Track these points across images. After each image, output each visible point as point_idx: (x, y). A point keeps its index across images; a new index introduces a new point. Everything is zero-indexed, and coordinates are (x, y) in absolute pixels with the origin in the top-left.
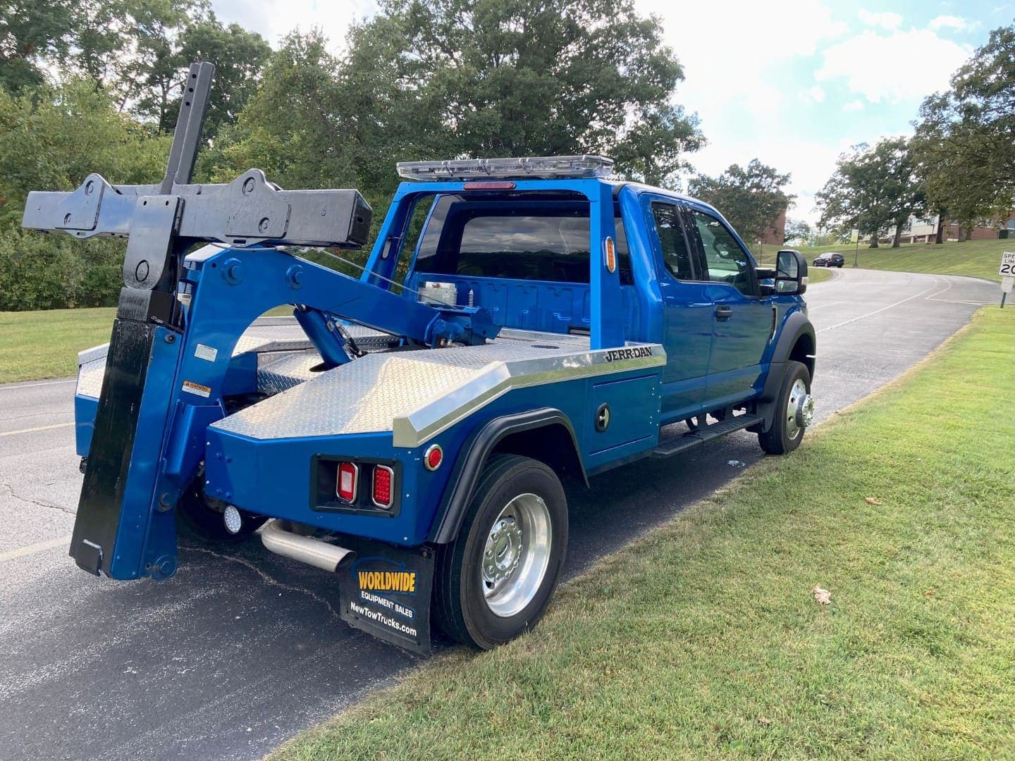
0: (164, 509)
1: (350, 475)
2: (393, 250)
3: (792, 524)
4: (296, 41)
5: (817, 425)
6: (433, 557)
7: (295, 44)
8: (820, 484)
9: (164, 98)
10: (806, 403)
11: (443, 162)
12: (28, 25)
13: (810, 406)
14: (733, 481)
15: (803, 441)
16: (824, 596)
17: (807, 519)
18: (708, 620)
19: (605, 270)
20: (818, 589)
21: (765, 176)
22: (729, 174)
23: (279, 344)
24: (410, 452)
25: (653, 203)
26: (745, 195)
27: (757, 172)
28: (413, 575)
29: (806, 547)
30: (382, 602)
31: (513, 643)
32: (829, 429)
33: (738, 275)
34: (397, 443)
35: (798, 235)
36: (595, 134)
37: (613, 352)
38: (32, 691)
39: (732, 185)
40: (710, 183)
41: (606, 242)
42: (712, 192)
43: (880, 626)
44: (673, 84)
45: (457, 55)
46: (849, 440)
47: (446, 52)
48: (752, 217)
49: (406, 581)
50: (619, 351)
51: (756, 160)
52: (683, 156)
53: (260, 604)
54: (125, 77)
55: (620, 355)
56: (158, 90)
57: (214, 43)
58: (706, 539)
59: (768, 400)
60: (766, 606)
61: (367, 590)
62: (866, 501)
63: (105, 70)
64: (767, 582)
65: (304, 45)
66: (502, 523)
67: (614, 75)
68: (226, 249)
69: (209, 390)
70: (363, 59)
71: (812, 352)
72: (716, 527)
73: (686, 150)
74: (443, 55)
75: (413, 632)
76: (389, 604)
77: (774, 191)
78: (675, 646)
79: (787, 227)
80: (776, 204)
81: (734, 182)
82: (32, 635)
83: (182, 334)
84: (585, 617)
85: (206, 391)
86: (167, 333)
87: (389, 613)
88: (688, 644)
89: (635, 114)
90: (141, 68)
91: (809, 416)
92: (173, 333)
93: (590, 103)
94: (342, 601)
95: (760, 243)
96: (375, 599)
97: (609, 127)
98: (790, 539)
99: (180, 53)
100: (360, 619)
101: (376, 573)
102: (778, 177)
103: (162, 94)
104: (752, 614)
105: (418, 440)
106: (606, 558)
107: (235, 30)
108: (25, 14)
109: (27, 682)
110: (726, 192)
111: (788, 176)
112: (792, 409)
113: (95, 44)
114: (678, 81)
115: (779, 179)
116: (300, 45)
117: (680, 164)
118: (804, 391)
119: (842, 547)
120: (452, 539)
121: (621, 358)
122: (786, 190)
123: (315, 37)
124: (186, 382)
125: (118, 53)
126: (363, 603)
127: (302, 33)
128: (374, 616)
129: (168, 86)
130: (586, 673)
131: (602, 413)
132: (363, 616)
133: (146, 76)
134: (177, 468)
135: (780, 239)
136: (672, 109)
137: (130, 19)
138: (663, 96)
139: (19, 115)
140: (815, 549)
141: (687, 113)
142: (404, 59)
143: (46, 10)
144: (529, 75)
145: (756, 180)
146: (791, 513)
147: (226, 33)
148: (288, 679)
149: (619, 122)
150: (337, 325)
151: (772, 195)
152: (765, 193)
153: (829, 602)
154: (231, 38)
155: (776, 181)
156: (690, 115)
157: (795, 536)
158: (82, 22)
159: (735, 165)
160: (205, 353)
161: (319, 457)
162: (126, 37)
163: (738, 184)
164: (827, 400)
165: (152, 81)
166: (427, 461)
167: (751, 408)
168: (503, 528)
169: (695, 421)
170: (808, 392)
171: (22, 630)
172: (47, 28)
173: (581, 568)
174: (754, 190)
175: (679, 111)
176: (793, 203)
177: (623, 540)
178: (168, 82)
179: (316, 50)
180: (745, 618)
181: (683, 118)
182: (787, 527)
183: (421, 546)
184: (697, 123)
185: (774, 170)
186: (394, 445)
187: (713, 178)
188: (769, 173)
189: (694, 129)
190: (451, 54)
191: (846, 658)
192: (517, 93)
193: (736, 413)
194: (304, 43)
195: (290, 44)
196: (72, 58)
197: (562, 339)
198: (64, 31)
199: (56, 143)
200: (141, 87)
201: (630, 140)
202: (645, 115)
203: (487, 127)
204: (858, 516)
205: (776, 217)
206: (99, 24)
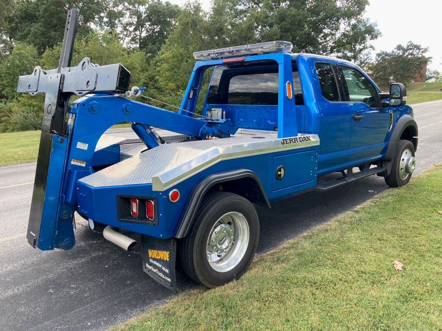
0: (65, 218)
1: (135, 204)
2: (195, 95)
3: (392, 225)
4: (189, 6)
5: (421, 172)
6: (175, 244)
7: (188, 7)
8: (414, 203)
9: (140, 36)
10: (411, 161)
11: (212, 50)
12: (87, 10)
13: (413, 163)
14: (368, 201)
15: (411, 180)
16: (399, 266)
17: (401, 223)
18: (329, 277)
19: (286, 99)
20: (396, 262)
21: (415, 49)
22: (396, 50)
23: (130, 140)
24: (161, 194)
25: (316, 63)
26: (404, 59)
27: (411, 47)
28: (168, 253)
29: (396, 238)
30: (157, 264)
31: (226, 285)
32: (427, 174)
33: (370, 98)
34: (154, 189)
35: (433, 77)
36: (326, 36)
37: (286, 140)
38: (7, 299)
39: (398, 54)
40: (387, 55)
41: (287, 84)
42: (388, 59)
43: (428, 284)
44: (364, 8)
45: (261, 5)
46: (437, 179)
47: (256, 4)
48: (408, 70)
49: (165, 255)
50: (290, 139)
51: (411, 41)
52: (369, 42)
53: (119, 260)
54: (125, 29)
55: (290, 141)
56: (138, 33)
57: (159, 11)
58: (343, 232)
59: (388, 160)
60: (364, 270)
61: (152, 258)
62: (438, 212)
63: (117, 27)
64: (368, 257)
65: (192, 7)
66: (221, 226)
67: (334, 7)
68: (90, 97)
69: (85, 163)
70: (218, 11)
71: (416, 135)
72: (350, 226)
73: (371, 39)
74: (255, 6)
75: (169, 280)
76: (160, 266)
77: (420, 56)
78: (307, 292)
79: (427, 73)
80: (421, 63)
81: (399, 53)
82: (18, 272)
83: (68, 138)
84: (267, 273)
85: (84, 164)
86: (59, 138)
87: (160, 270)
88: (315, 290)
89: (345, 25)
90: (130, 24)
91: (413, 168)
92: (62, 137)
93: (323, 21)
94: (143, 262)
95: (413, 82)
96: (155, 263)
97: (333, 32)
98: (389, 232)
99: (146, 16)
100: (150, 272)
101: (155, 251)
102: (422, 49)
103: (139, 34)
104: (355, 274)
105: (164, 188)
106: (289, 241)
107: (168, 4)
108: (85, 6)
109: (7, 294)
110: (395, 58)
111: (427, 48)
112: (402, 164)
113: (113, 16)
114: (367, 6)
115: (423, 50)
116: (191, 8)
117: (368, 46)
118: (410, 155)
119: (418, 238)
120: (185, 236)
121: (290, 143)
122: (426, 55)
123: (196, 3)
124: (73, 160)
125: (121, 19)
126: (151, 264)
127: (191, 2)
128: (155, 271)
129: (141, 31)
130: (255, 304)
131: (280, 170)
132: (151, 270)
133: (133, 27)
134: (70, 200)
135: (424, 78)
136: (364, 20)
137: (126, 4)
138: (359, 14)
139: (81, 48)
140: (402, 239)
141: (371, 22)
142: (237, 9)
143: (94, 3)
144: (294, 11)
145: (410, 51)
146: (393, 219)
147: (164, 6)
148: (117, 298)
149: (337, 29)
150: (152, 130)
151: (419, 58)
152: (416, 57)
153: (402, 269)
154: (166, 7)
155: (421, 51)
156: (373, 22)
157: (392, 232)
158: (107, 7)
159: (400, 45)
160: (82, 146)
161: (120, 196)
162: (125, 12)
163: (401, 54)
164: (431, 159)
165: (135, 30)
166: (170, 198)
167: (380, 164)
168: (221, 229)
169: (346, 171)
170: (413, 155)
171: (15, 269)
172: (93, 11)
173: (275, 246)
174: (410, 56)
175: (368, 21)
176: (430, 61)
177: (301, 232)
178: (142, 29)
179: (197, 9)
180: (350, 277)
181: (369, 24)
182: (389, 226)
183: (171, 239)
184: (376, 26)
185: (419, 46)
186: (153, 190)
187: (388, 52)
188: (418, 47)
189: (375, 29)
190: (259, 6)
191: (403, 302)
192: (287, 19)
193: (372, 166)
194: (192, 6)
195: (186, 7)
196: (105, 23)
197: (269, 133)
198: (100, 12)
199: (95, 58)
200: (131, 32)
201: (343, 37)
202: (349, 24)
203: (273, 36)
204: (432, 221)
205: (422, 68)
206: (114, 7)
